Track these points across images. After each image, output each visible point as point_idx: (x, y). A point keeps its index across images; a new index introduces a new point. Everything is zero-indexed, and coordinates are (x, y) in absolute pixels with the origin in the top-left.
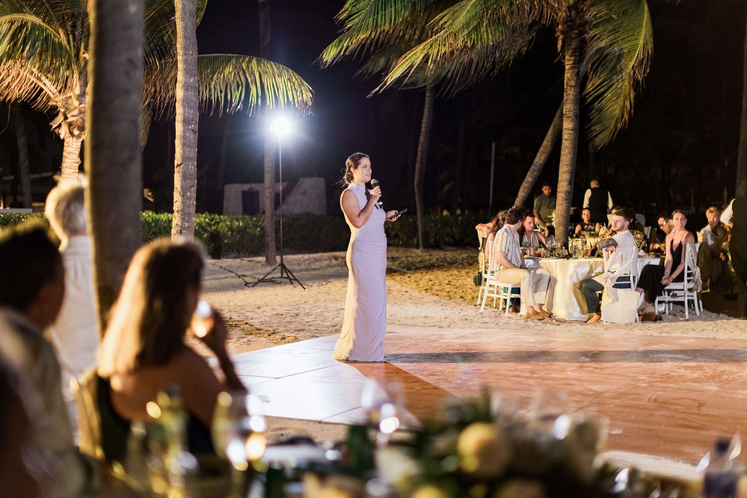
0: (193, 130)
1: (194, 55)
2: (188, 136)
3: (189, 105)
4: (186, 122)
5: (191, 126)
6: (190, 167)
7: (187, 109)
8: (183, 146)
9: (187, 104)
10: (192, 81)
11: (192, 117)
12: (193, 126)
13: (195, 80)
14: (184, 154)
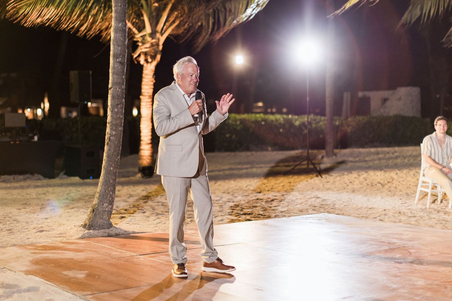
0: (120, 62)
1: (122, 6)
2: (117, 67)
3: (118, 43)
4: (115, 56)
5: (119, 59)
6: (118, 89)
7: (116, 47)
8: (113, 75)
9: (116, 43)
10: (120, 26)
11: (119, 53)
12: (120, 59)
13: (123, 24)
14: (113, 80)
